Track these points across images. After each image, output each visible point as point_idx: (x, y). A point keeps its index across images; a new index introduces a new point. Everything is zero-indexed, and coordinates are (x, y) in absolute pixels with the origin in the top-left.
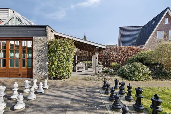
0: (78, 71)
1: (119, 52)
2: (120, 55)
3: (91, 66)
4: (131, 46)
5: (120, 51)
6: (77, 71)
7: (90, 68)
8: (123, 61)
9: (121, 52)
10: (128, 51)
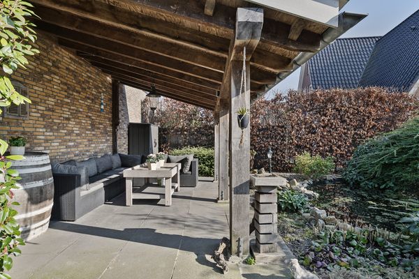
0: (136, 202)
1: (322, 111)
2: (327, 125)
3: (211, 166)
4: (374, 89)
5: (329, 106)
6: (129, 202)
7: (209, 174)
8: (339, 147)
9: (331, 111)
10: (362, 109)
